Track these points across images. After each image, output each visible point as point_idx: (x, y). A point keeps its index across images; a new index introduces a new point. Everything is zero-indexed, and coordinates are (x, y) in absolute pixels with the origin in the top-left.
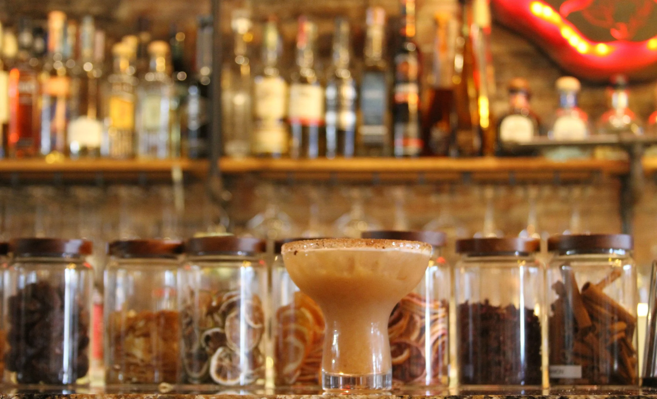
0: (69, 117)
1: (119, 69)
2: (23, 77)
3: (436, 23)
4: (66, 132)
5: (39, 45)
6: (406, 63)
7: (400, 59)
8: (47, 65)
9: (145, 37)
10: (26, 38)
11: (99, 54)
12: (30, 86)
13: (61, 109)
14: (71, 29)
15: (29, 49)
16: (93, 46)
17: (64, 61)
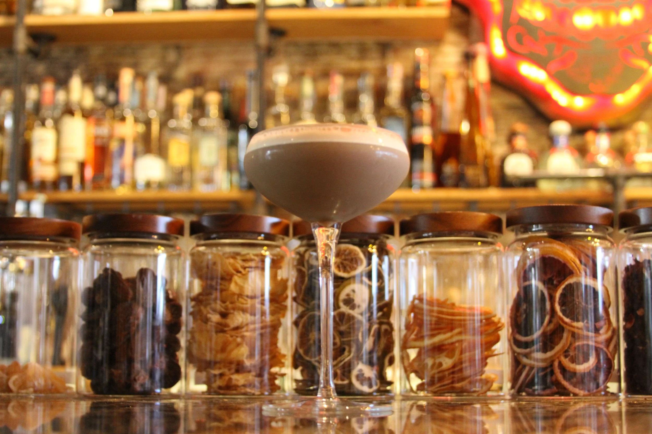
0: (135, 155)
1: (178, 115)
2: (99, 122)
3: (445, 78)
4: (133, 167)
5: (111, 97)
6: (422, 110)
7: (416, 106)
8: (118, 112)
9: (199, 91)
10: (101, 91)
11: (162, 104)
12: (104, 130)
13: (129, 149)
14: (139, 85)
15: (103, 100)
16: (157, 98)
17: (133, 109)
